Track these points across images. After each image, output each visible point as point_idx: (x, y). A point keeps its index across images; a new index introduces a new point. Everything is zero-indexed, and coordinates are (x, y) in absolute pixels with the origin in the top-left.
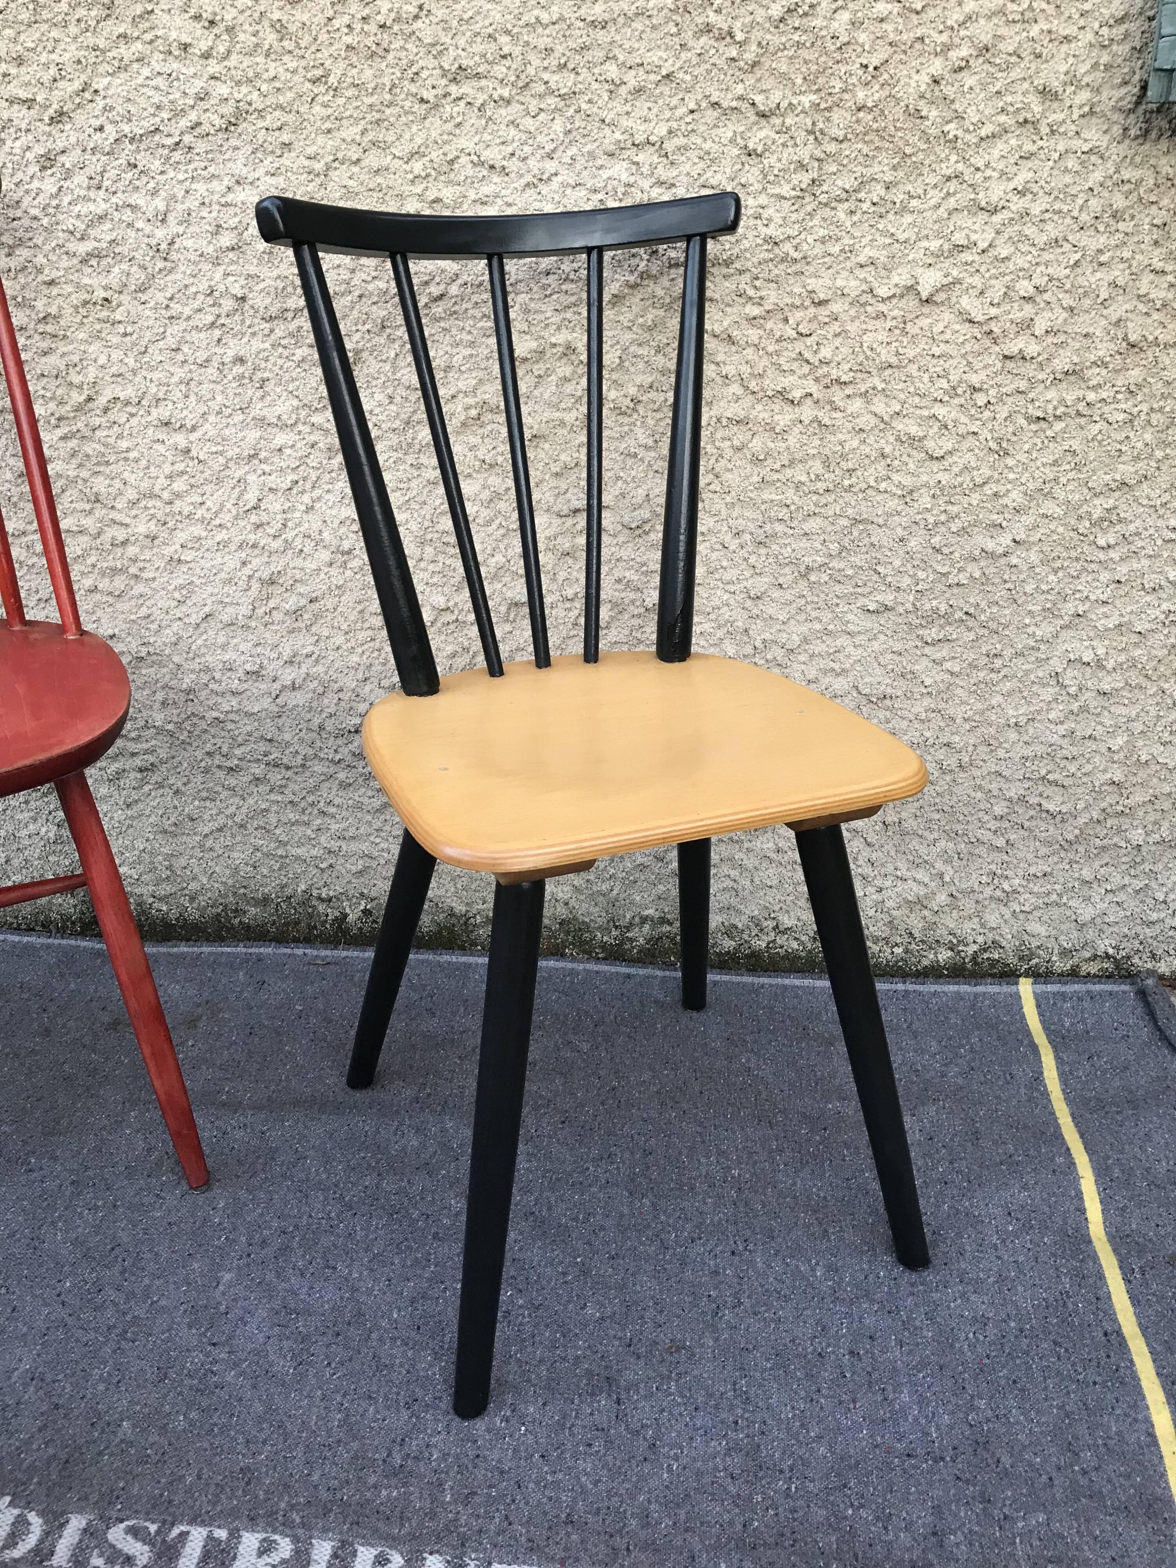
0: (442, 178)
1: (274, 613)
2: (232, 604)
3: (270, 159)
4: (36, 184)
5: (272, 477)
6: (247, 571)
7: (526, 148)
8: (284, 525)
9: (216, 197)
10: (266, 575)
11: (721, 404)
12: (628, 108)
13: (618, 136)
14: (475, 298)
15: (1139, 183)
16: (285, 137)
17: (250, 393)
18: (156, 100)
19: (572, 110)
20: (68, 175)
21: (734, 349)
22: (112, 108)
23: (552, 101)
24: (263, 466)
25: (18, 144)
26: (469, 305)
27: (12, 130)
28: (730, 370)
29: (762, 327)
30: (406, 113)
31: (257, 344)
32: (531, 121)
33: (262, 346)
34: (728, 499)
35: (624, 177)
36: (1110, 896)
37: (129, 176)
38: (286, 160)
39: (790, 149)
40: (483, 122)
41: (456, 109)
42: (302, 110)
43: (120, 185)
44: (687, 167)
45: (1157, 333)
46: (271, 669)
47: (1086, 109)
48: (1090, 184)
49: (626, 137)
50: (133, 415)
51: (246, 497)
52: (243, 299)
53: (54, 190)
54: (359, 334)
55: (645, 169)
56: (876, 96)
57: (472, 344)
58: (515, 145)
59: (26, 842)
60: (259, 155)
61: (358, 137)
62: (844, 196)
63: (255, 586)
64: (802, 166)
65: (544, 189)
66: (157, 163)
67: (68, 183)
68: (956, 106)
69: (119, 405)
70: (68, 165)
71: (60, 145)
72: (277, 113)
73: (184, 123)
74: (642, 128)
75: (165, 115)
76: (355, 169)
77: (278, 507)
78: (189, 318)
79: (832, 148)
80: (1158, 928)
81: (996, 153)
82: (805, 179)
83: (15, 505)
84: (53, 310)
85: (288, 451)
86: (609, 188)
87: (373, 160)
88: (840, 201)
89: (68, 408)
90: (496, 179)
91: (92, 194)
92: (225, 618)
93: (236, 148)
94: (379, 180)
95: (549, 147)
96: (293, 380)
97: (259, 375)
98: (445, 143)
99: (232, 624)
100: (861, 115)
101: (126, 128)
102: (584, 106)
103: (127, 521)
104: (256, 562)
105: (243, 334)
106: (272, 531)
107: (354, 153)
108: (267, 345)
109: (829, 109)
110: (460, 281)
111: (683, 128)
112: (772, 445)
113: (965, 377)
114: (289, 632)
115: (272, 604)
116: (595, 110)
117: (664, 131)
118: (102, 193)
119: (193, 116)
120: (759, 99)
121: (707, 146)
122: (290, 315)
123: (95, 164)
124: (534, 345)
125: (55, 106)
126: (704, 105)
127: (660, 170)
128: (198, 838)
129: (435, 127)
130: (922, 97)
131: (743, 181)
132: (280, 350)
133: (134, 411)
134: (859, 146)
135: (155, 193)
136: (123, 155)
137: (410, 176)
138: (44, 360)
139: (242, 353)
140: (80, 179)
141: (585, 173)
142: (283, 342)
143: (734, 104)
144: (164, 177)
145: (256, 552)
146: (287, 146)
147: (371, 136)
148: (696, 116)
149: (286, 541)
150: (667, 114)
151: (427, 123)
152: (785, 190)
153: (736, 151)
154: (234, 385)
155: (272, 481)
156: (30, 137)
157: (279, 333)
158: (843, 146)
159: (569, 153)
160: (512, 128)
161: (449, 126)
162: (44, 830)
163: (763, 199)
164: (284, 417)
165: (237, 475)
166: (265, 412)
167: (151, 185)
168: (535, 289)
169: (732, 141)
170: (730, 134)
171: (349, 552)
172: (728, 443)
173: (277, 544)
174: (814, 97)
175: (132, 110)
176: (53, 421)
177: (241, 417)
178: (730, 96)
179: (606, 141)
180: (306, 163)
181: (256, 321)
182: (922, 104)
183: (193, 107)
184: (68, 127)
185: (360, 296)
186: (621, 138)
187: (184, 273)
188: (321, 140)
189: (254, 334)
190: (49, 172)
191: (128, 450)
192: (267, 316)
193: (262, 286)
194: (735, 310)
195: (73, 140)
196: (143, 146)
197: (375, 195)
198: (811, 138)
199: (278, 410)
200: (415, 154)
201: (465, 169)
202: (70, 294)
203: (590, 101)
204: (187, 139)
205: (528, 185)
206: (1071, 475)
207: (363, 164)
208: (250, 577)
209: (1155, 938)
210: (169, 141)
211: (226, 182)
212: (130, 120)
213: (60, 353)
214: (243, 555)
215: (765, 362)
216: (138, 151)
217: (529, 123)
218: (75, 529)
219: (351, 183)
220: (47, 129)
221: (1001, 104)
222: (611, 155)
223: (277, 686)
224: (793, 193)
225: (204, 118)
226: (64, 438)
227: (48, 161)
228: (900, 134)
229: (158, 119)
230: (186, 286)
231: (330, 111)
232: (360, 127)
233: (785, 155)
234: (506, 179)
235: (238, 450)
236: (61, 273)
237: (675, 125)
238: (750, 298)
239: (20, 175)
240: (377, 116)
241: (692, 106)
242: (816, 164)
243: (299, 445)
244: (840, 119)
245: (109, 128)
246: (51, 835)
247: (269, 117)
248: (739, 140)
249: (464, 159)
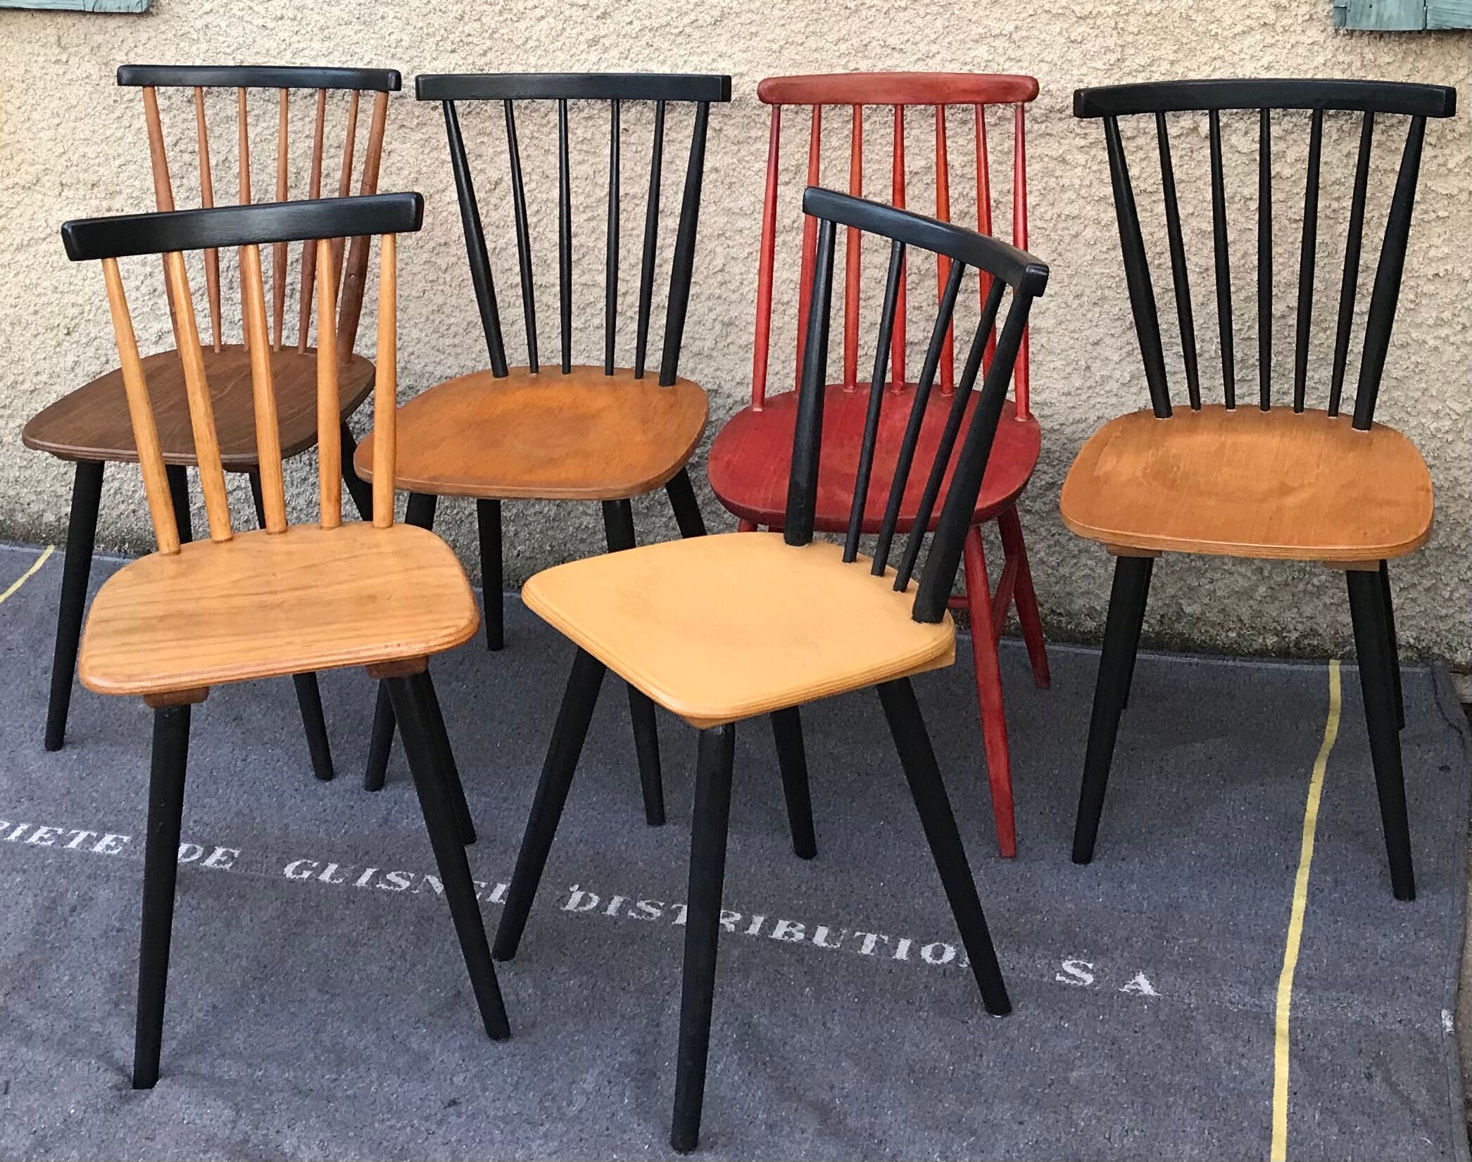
0: (860, 55)
1: (731, 346)
2: (700, 339)
3: (743, 41)
4: (584, 56)
5: (734, 250)
6: (712, 315)
7: (917, 37)
8: (742, 283)
9: (704, 65)
10: (726, 319)
11: (1061, 205)
12: (987, 12)
13: (981, 30)
14: (882, 131)
15: (1350, 65)
16: (754, 30)
17: (721, 192)
18: (669, 6)
19: (948, 14)
20: (606, 50)
21: (1068, 167)
22: (639, 11)
23: (935, 9)
24: (728, 242)
25: (575, 31)
26: (878, 136)
27: (572, 23)
28: (1066, 181)
29: (1087, 153)
30: (835, 15)
31: (728, 160)
32: (921, 21)
33: (731, 161)
34: (1069, 272)
35: (986, 56)
36: (1404, 594)
37: (647, 51)
38: (753, 43)
39: (1101, 39)
40: (888, 21)
41: (869, 13)
42: (765, 12)
43: (641, 57)
44: (1028, 50)
45: (1378, 163)
46: (726, 388)
47: (1307, 17)
48: (1315, 64)
49: (986, 30)
50: (637, 205)
51: (715, 263)
52: (720, 130)
53: (596, 61)
54: (800, 154)
55: (1000, 50)
56: (1159, 8)
57: (879, 162)
58: (909, 35)
59: (531, 519)
60: (736, 39)
61: (803, 30)
62: (1141, 69)
63: (718, 326)
64: (1108, 50)
65: (930, 62)
66: (667, 44)
67: (606, 55)
68: (1215, 14)
69: (629, 198)
70: (607, 45)
71: (603, 33)
72: (749, 15)
73: (686, 20)
74: (997, 25)
75: (674, 15)
76: (801, 48)
77: (737, 271)
78: (681, 142)
79: (1130, 39)
80: (1450, 622)
81: (1246, 43)
82: (1113, 58)
83: (549, 266)
84: (589, 136)
85: (747, 232)
86: (975, 62)
87: (812, 43)
88: (1139, 72)
89: (592, 199)
90: (896, 55)
91: (621, 62)
92: (695, 349)
93: (720, 35)
94: (816, 55)
95: (933, 37)
96: (752, 184)
97: (728, 180)
98: (861, 33)
99: (700, 354)
100: (1149, 18)
101: (647, 23)
102: (956, 12)
103: (629, 278)
104: (719, 309)
105: (718, 153)
106: (733, 288)
107: (799, 39)
108: (735, 160)
109: (1127, 15)
110: (871, 121)
111: (1025, 25)
112: (1099, 234)
113: (1239, 189)
114: (742, 361)
115: (729, 340)
116: (964, 14)
117: (1012, 28)
118: (628, 61)
119: (693, 17)
120: (1077, 8)
121: (1042, 37)
122: (751, 141)
123: (625, 44)
124: (923, 163)
125: (602, 10)
126: (1039, 11)
127: (1010, 52)
128: (664, 519)
129: (855, 23)
130: (1191, 8)
131: (1069, 58)
132: (744, 163)
133: (638, 202)
134: (1150, 37)
135: (664, 62)
136: (644, 39)
137: (838, 54)
138: (578, 167)
139: (717, 165)
140: (614, 53)
141: (958, 52)
142: (746, 159)
143: (1060, 11)
144: (671, 53)
145: (720, 301)
146: (756, 34)
147: (811, 29)
148: (1034, 18)
149: (742, 294)
150: (1014, 17)
151: (850, 21)
152: (1100, 65)
153: (1063, 40)
154: (711, 186)
155: (733, 252)
156: (583, 27)
157: (743, 153)
158: (1139, 37)
159: (947, 40)
160: (908, 25)
161: (865, 23)
162: (546, 509)
163: (1084, 70)
164: (745, 209)
165: (709, 248)
166: (732, 205)
167: (661, 58)
168: (924, 126)
169: (1060, 33)
170: (1058, 30)
171: (788, 302)
172: (1067, 232)
173: (734, 297)
174: (1116, 8)
175: (652, 11)
176: (581, 209)
177: (714, 208)
178: (1057, 6)
179: (973, 33)
180: (767, 45)
181: (728, 144)
182: (1191, 12)
183: (693, 10)
184: (609, 21)
185: (801, 130)
186: (983, 31)
187: (680, 112)
188: (778, 31)
189: (726, 153)
190: (594, 48)
191: (633, 229)
192: (736, 141)
193: (732, 122)
194: (1067, 142)
195: (612, 29)
196: (657, 34)
197: (813, 64)
198: (1115, 33)
199: (740, 204)
200: (844, 39)
201: (875, 48)
202: (601, 125)
203: (961, 9)
204: (688, 30)
205: (919, 59)
206: (1326, 261)
207: (805, 45)
208: (715, 320)
209: (1449, 631)
210: (676, 31)
211: (712, 57)
212: (650, 18)
213: (590, 162)
214: (711, 304)
215: (1091, 177)
216: (654, 36)
217: (919, 21)
218: (590, 283)
219: (797, 57)
220: (595, 22)
221: (1247, 13)
222: (977, 41)
223: (730, 401)
224: (1104, 67)
225: (700, 16)
226: (589, 220)
227: (594, 42)
228: (1177, 30)
229: (669, 18)
230: (681, 121)
231: (784, 13)
232: (804, 24)
233: (1098, 43)
234: (904, 55)
235: (711, 230)
236: (596, 112)
237: (1019, 23)
238: (1078, 134)
239: (574, 50)
240: (816, 16)
241: (1031, 12)
242: (1120, 49)
243: (754, 228)
244: (1134, 23)
245: (636, 23)
246: (552, 514)
247: (743, 17)
248: (1064, 33)
249: (874, 43)
